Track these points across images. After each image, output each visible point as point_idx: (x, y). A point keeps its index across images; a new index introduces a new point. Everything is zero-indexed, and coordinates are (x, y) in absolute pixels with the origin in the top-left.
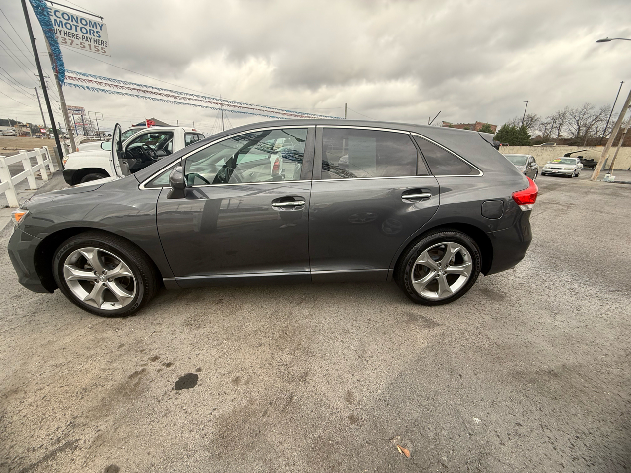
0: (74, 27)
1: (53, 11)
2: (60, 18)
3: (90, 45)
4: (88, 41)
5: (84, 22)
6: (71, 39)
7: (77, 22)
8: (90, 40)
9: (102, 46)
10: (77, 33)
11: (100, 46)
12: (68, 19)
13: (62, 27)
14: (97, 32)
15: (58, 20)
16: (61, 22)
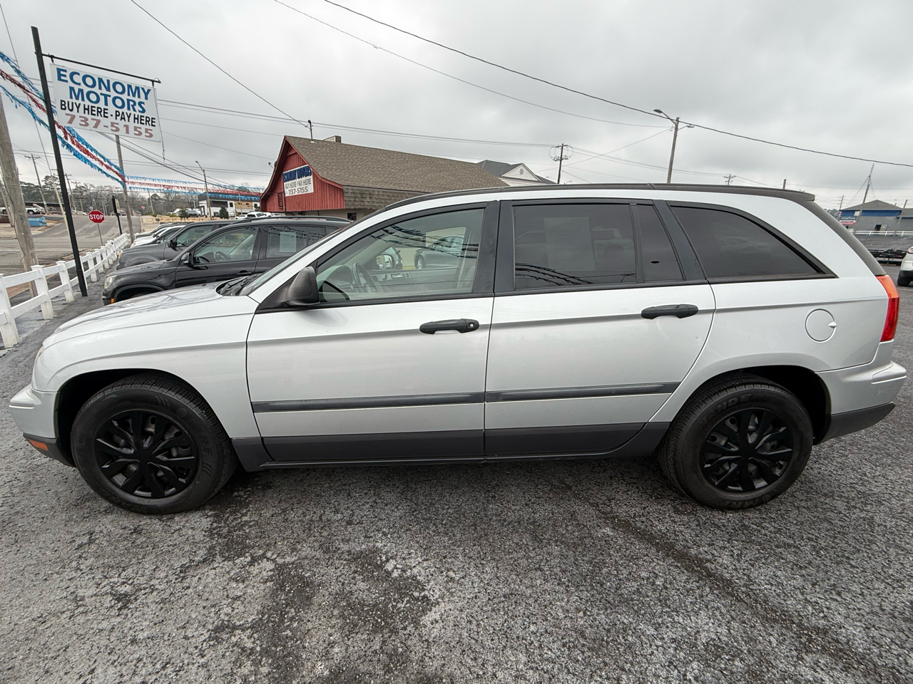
0: (102, 98)
1: (68, 74)
2: (79, 84)
3: (127, 127)
4: (124, 119)
5: (119, 88)
6: (96, 117)
7: (108, 89)
8: (129, 117)
9: (148, 127)
10: (106, 107)
11: (143, 127)
12: (94, 86)
13: (83, 100)
14: (140, 103)
15: (76, 88)
16: (81, 91)
